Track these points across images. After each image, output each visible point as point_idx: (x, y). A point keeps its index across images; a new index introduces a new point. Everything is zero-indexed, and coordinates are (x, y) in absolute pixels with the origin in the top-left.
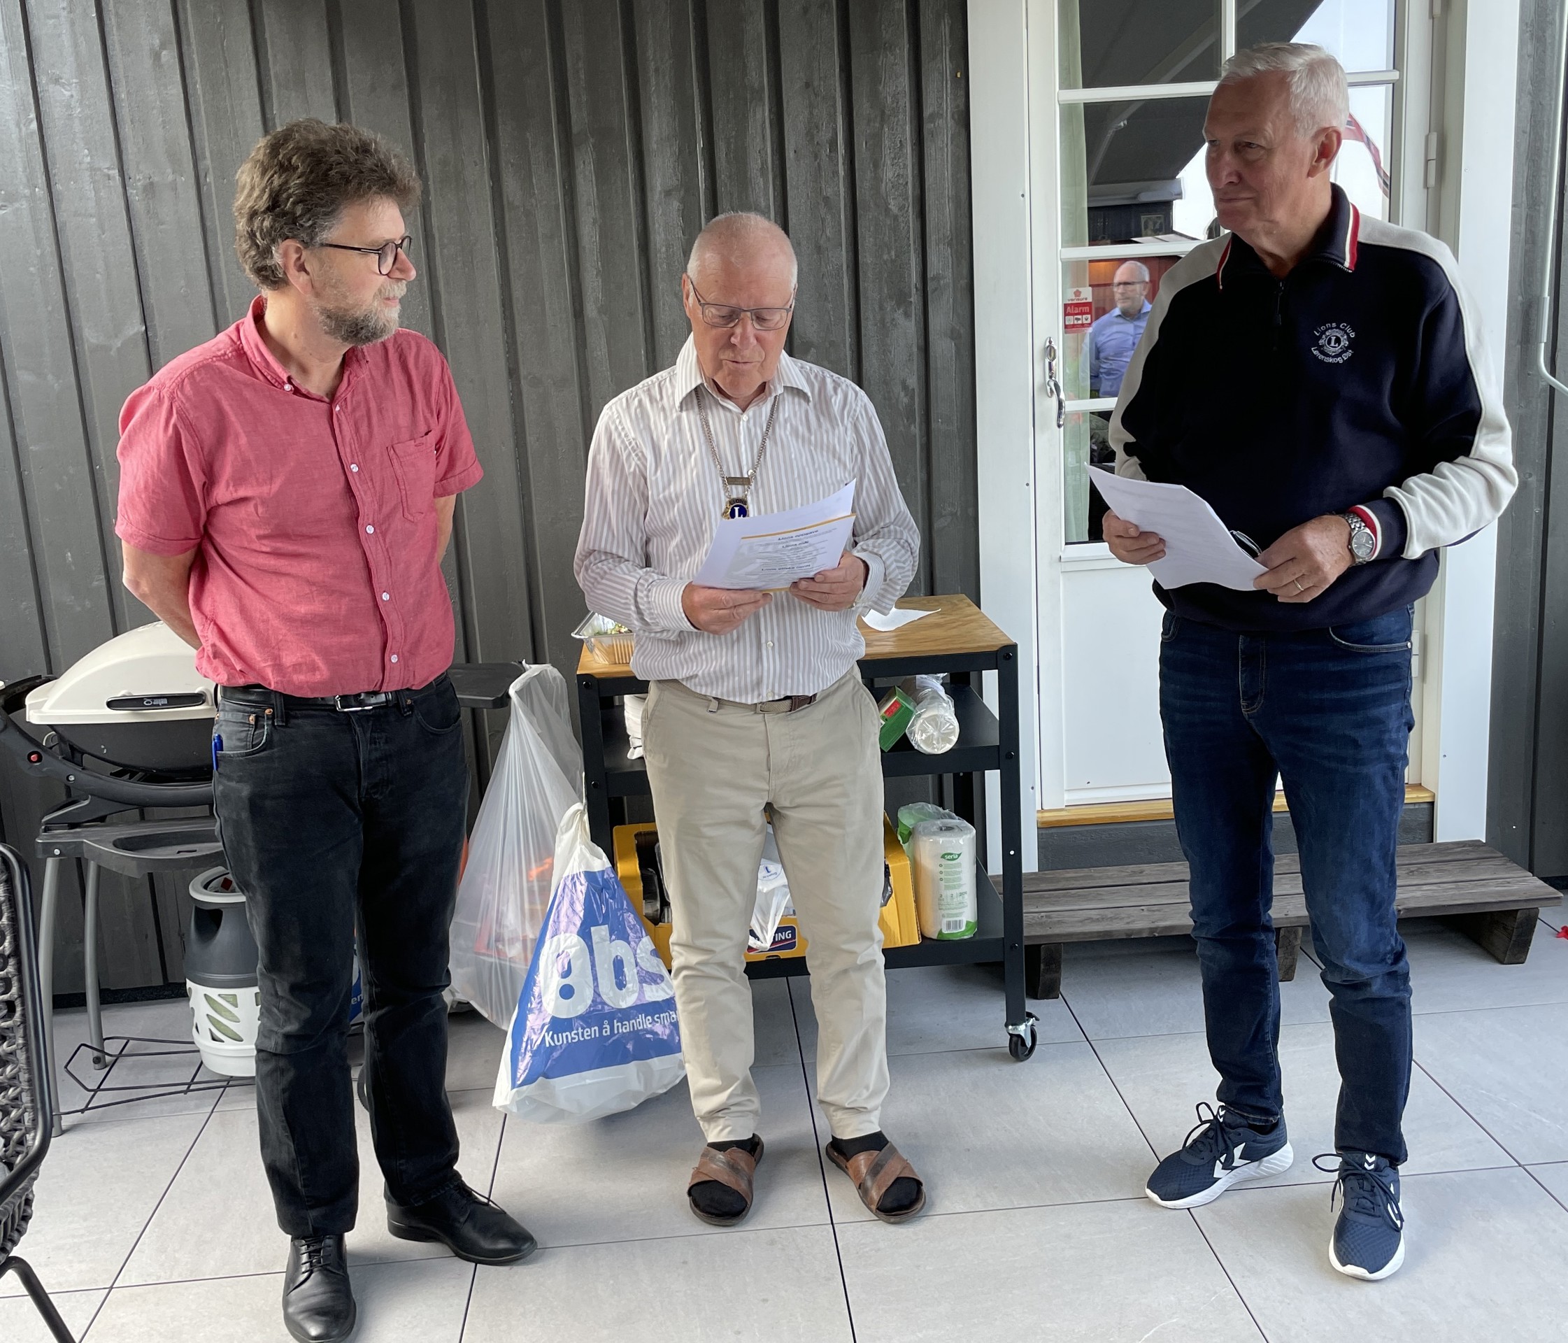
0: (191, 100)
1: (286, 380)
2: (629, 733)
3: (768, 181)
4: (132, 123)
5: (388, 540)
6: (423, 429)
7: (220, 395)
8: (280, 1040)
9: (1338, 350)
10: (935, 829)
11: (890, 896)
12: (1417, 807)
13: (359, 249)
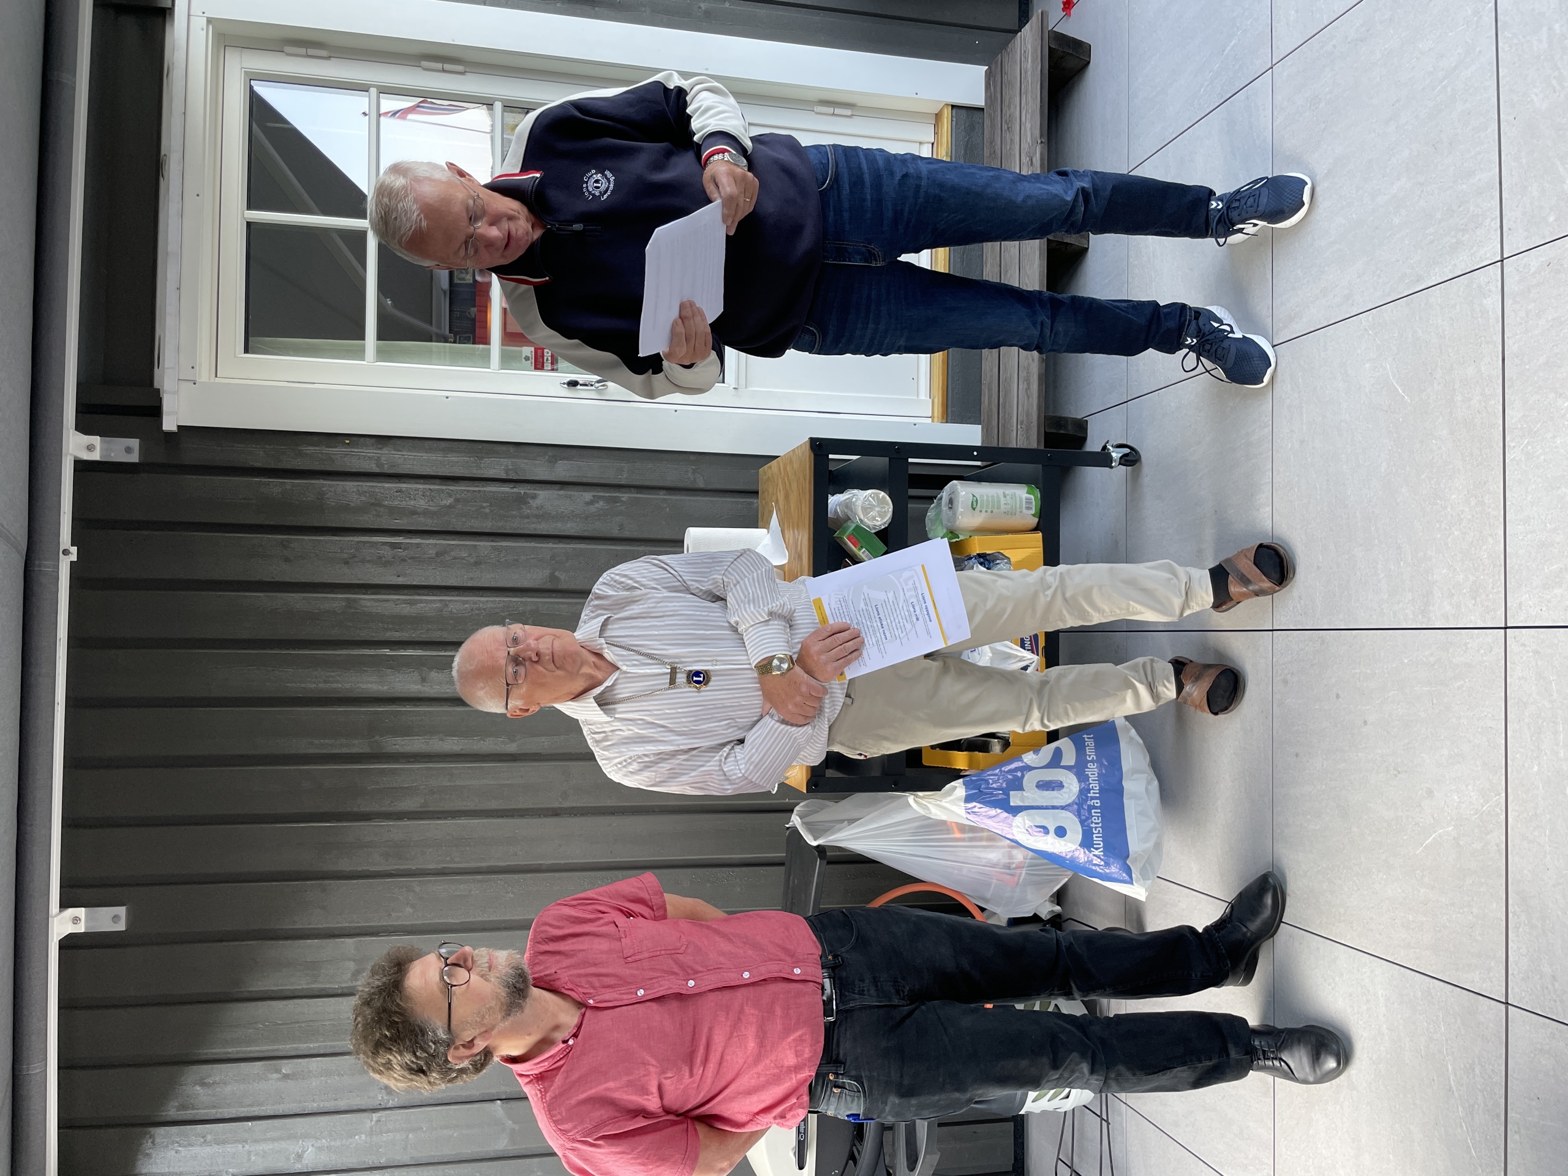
0: (322, 1052)
1: (565, 1045)
3: (420, 600)
4: (337, 1100)
5: (701, 969)
6: (611, 929)
7: (573, 1101)
8: (1095, 1077)
9: (604, 181)
10: (950, 513)
11: (1002, 554)
12: (954, 119)
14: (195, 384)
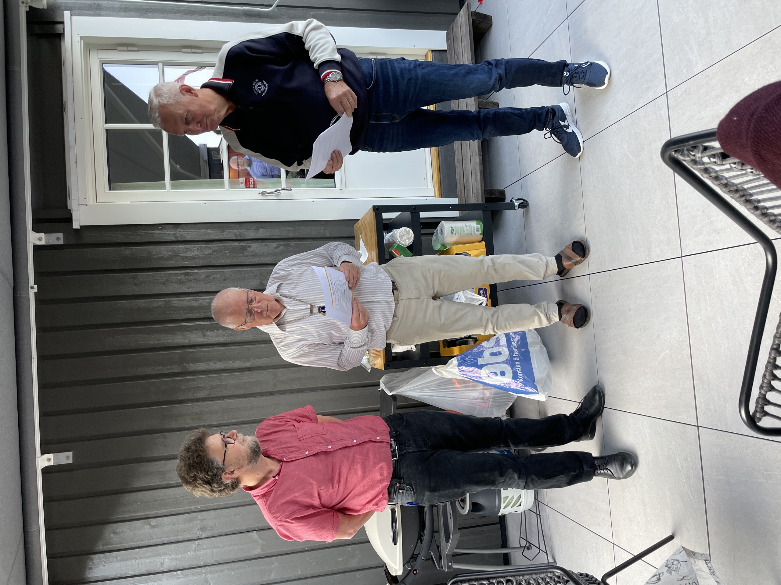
0: (169, 514)
1: (274, 478)
2: (406, 350)
3: (200, 299)
4: (178, 536)
5: (334, 440)
6: (292, 427)
7: (280, 503)
8: (521, 480)
9: (263, 86)
10: (442, 236)
11: (467, 253)
12: (433, 56)
13: (225, 451)
14: (87, 206)
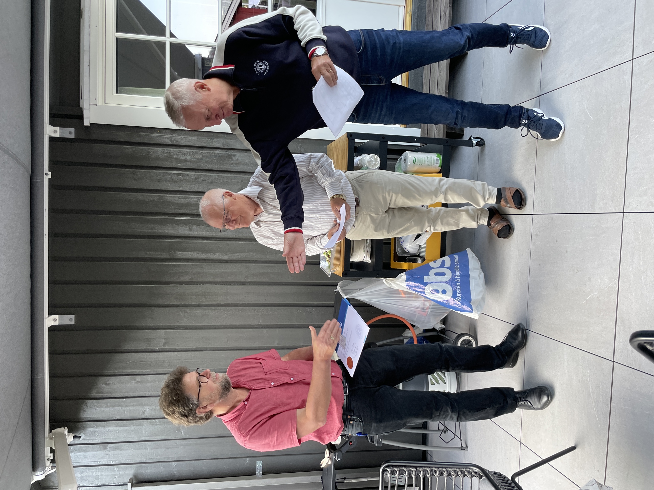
3: (188, 197)
8: (454, 414)
9: (264, 65)
10: (404, 165)
13: (199, 389)
14: (96, 106)
